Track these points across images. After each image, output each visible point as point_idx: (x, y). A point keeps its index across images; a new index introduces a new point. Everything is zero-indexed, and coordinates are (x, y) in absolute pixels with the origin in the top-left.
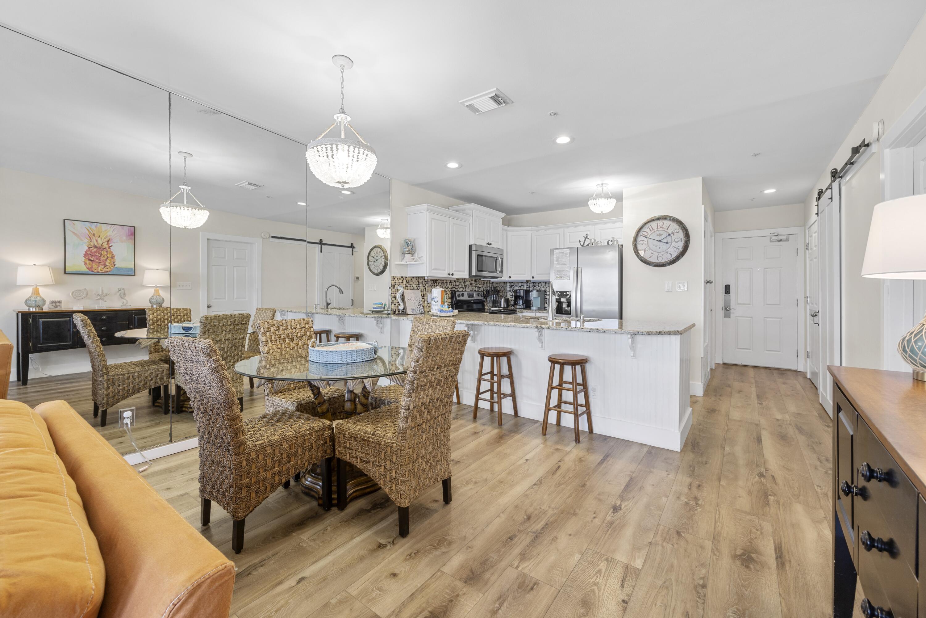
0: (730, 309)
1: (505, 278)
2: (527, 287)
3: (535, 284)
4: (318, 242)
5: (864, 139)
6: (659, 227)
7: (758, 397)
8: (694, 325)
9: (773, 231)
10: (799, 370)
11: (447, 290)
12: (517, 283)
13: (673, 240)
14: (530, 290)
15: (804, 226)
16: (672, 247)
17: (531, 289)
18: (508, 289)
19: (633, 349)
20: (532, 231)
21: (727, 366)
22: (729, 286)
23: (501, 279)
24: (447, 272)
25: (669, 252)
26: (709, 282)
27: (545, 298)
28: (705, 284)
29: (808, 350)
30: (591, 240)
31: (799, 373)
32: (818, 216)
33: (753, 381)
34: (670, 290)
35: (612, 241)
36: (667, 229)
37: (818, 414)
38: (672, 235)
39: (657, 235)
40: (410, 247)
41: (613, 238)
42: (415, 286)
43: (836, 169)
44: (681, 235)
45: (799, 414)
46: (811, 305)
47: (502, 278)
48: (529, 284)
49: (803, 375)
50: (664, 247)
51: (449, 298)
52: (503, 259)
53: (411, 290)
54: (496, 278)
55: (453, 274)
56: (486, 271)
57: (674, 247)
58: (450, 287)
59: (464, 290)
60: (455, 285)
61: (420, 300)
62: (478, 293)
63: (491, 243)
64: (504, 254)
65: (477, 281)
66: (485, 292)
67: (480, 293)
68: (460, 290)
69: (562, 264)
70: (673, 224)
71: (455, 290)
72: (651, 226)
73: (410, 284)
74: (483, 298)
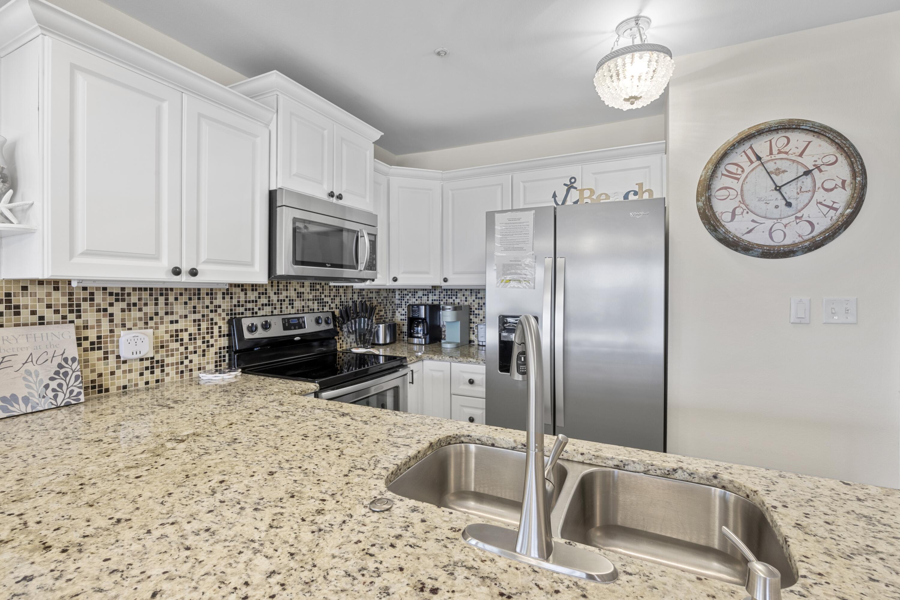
1: (382, 281)
2: (435, 298)
3: (449, 293)
6: (775, 151)
11: (211, 315)
12: (414, 291)
13: (818, 185)
14: (439, 305)
16: (814, 201)
17: (442, 303)
18: (397, 302)
20: (443, 179)
23: (373, 283)
24: (165, 264)
25: (804, 218)
27: (470, 321)
30: (582, 191)
34: (804, 320)
35: (636, 193)
36: (801, 155)
38: (816, 172)
39: (771, 174)
41: (641, 185)
44: (841, 170)
47: (376, 282)
48: (437, 292)
51: (220, 336)
52: (375, 236)
53: (17, 325)
54: (364, 280)
55: (194, 273)
56: (323, 265)
57: (821, 203)
58: (226, 304)
59: (276, 312)
60: (242, 299)
61: (66, 360)
62: (319, 317)
63: (340, 194)
64: (379, 227)
65: (318, 287)
66: (337, 312)
67: (323, 316)
68: (260, 313)
69: (514, 249)
70: (819, 140)
71: (242, 313)
72: (751, 148)
73: (17, 307)
74: (331, 326)
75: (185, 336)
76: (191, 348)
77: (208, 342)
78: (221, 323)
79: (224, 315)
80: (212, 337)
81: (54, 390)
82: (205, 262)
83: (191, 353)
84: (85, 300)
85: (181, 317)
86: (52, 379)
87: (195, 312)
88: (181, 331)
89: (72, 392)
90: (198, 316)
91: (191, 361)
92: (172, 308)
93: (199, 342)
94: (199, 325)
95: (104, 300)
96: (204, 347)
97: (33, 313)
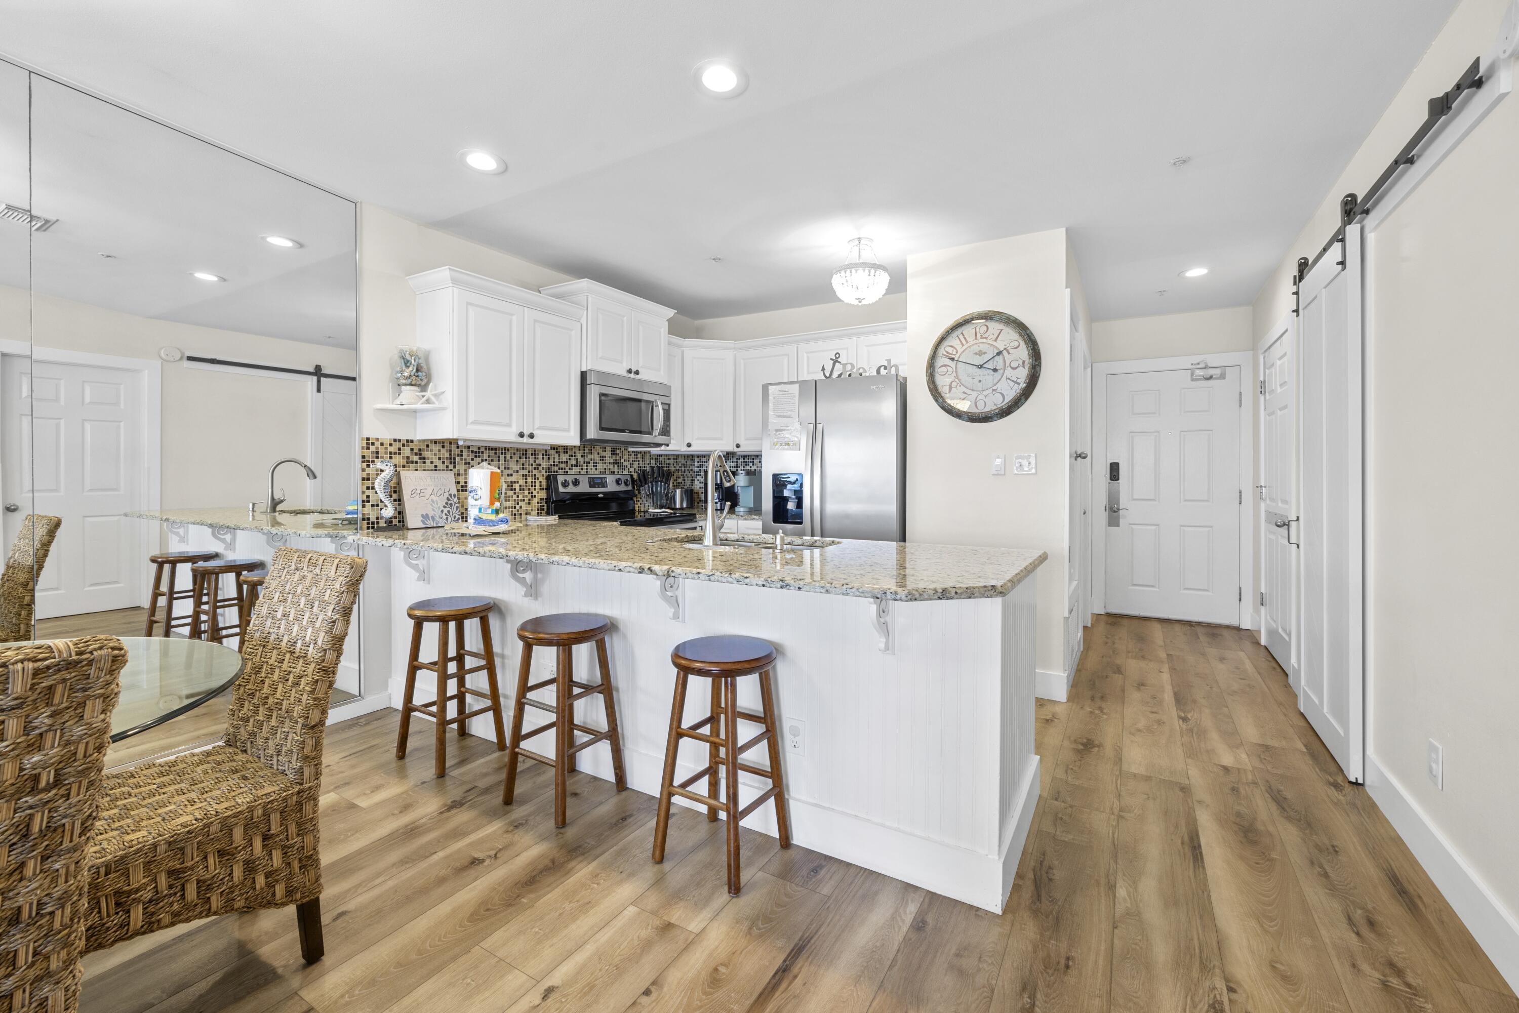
0: (1119, 509)
1: (676, 445)
2: (733, 465)
3: (746, 459)
4: (312, 370)
5: (1478, 59)
6: (979, 337)
7: (1179, 700)
8: (1043, 558)
9: (1196, 359)
10: (1242, 627)
11: (535, 472)
13: (1007, 364)
15: (1254, 348)
16: (1004, 378)
17: (735, 470)
18: (696, 470)
19: (885, 628)
20: (735, 349)
21: (1114, 619)
22: (1117, 464)
23: (668, 448)
24: (515, 430)
25: (999, 390)
26: (1080, 456)
27: (756, 484)
28: (1073, 459)
29: (1263, 591)
30: (844, 365)
31: (1243, 633)
32: (1298, 315)
33: (1163, 655)
34: (999, 472)
35: (885, 369)
36: (996, 340)
37: (1305, 746)
38: (1005, 353)
39: (976, 354)
40: (411, 369)
41: (889, 361)
42: (439, 463)
43: (1353, 196)
44: (1023, 353)
45: (1267, 748)
46: (1268, 502)
47: (671, 447)
49: (1251, 637)
50: (988, 377)
51: (540, 489)
52: (669, 405)
53: (424, 470)
54: (659, 445)
55: (531, 436)
56: (623, 431)
57: (1009, 379)
58: (545, 464)
59: (582, 472)
60: (557, 460)
61: (450, 495)
62: (619, 479)
63: (637, 371)
64: (673, 396)
65: (618, 452)
66: (635, 476)
67: (623, 478)
68: (570, 472)
69: (784, 416)
70: (1007, 329)
71: (557, 472)
72: (962, 333)
73: (424, 458)
74: (630, 488)
75: (517, 486)
76: (521, 497)
77: (532, 493)
78: (541, 479)
79: (543, 472)
80: (535, 489)
81: (446, 514)
82: (538, 428)
83: (521, 500)
84: (458, 455)
85: (514, 472)
86: (445, 507)
87: (523, 469)
88: (515, 482)
89: (455, 517)
90: (525, 472)
91: (521, 507)
92: (508, 464)
93: (526, 493)
94: (526, 479)
95: (469, 456)
96: (529, 496)
97: (432, 463)
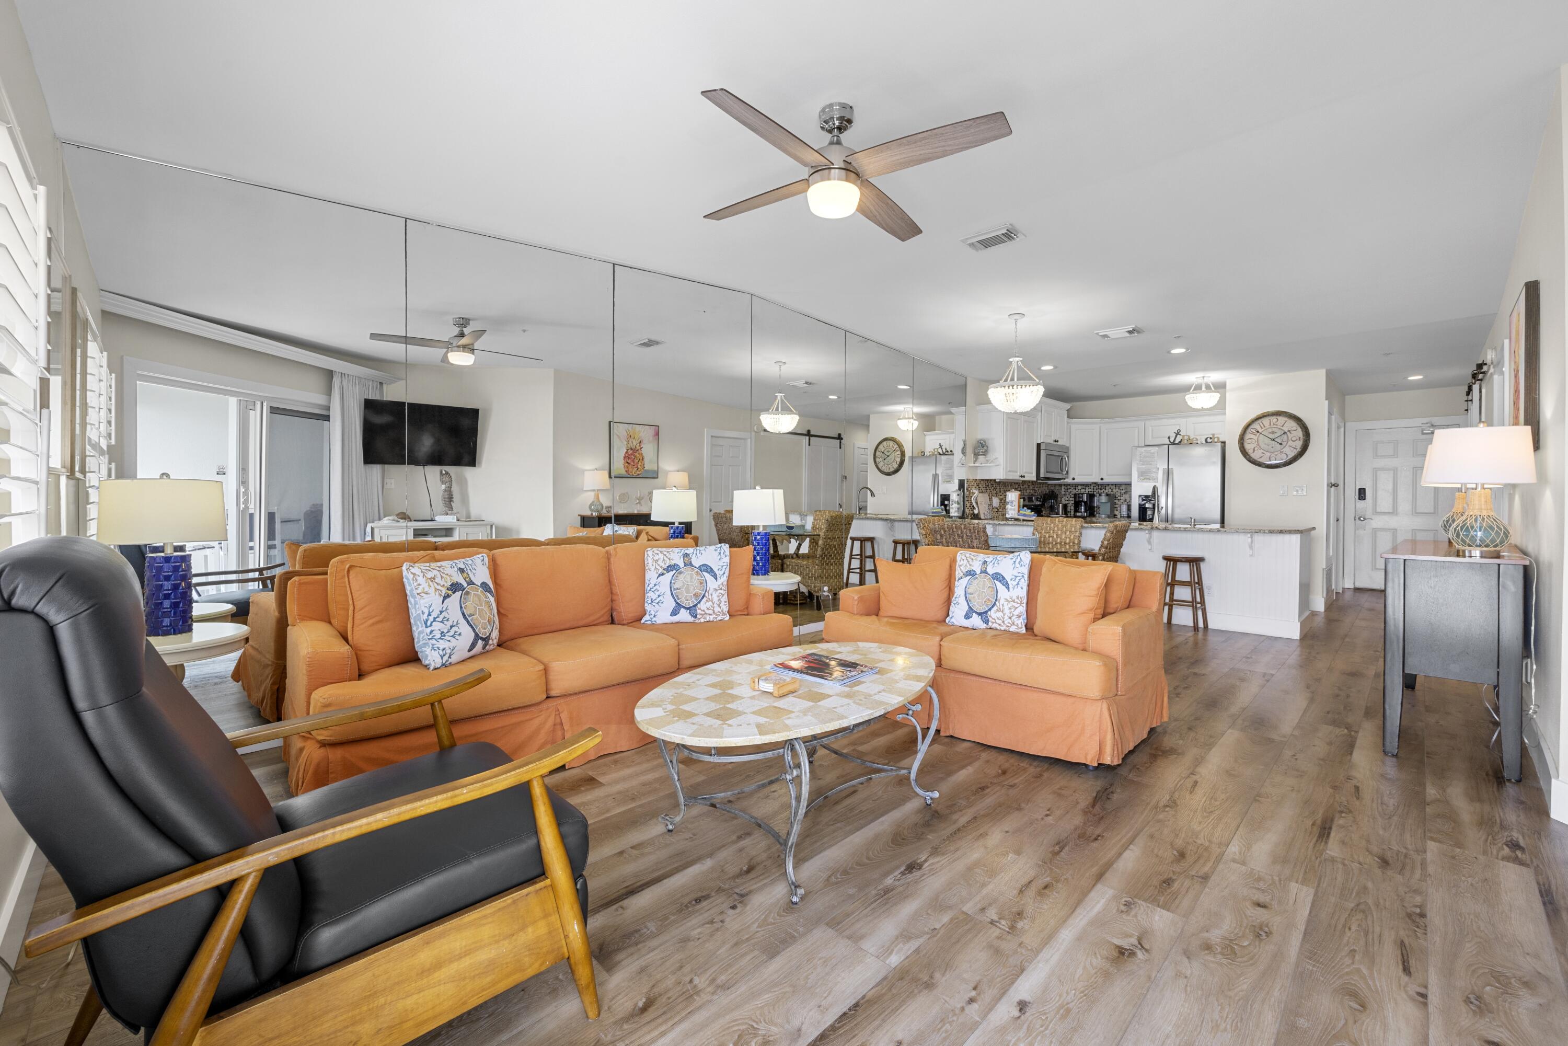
0: (1365, 519)
1: (1069, 480)
2: (1093, 490)
4: (806, 433)
6: (1272, 424)
9: (1425, 420)
12: (1081, 486)
13: (1289, 439)
14: (1095, 494)
16: (1287, 446)
19: (1252, 548)
20: (1101, 423)
21: (1360, 590)
22: (1364, 490)
24: (1019, 474)
25: (1284, 452)
26: (1333, 485)
28: (1329, 487)
30: (1183, 436)
34: (1285, 495)
35: (1212, 437)
36: (1282, 426)
38: (1288, 433)
39: (1270, 433)
40: (985, 448)
41: (1214, 434)
42: (990, 490)
44: (1299, 433)
47: (1066, 480)
48: (1092, 487)
50: (1278, 446)
57: (1290, 446)
58: (1028, 489)
60: (1031, 487)
63: (1061, 440)
69: (1147, 464)
70: (1290, 420)
72: (1261, 422)
85: (1022, 493)
92: (1019, 489)
